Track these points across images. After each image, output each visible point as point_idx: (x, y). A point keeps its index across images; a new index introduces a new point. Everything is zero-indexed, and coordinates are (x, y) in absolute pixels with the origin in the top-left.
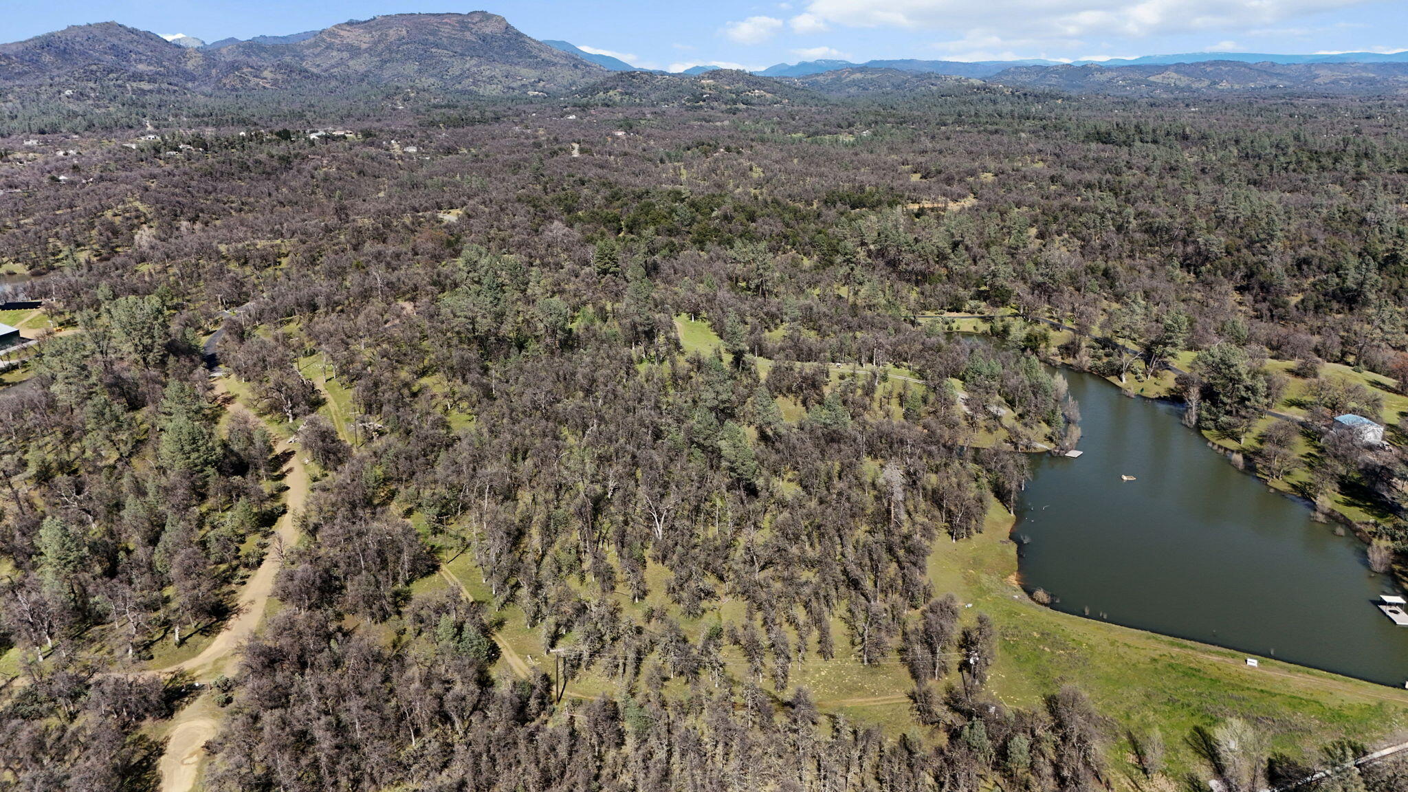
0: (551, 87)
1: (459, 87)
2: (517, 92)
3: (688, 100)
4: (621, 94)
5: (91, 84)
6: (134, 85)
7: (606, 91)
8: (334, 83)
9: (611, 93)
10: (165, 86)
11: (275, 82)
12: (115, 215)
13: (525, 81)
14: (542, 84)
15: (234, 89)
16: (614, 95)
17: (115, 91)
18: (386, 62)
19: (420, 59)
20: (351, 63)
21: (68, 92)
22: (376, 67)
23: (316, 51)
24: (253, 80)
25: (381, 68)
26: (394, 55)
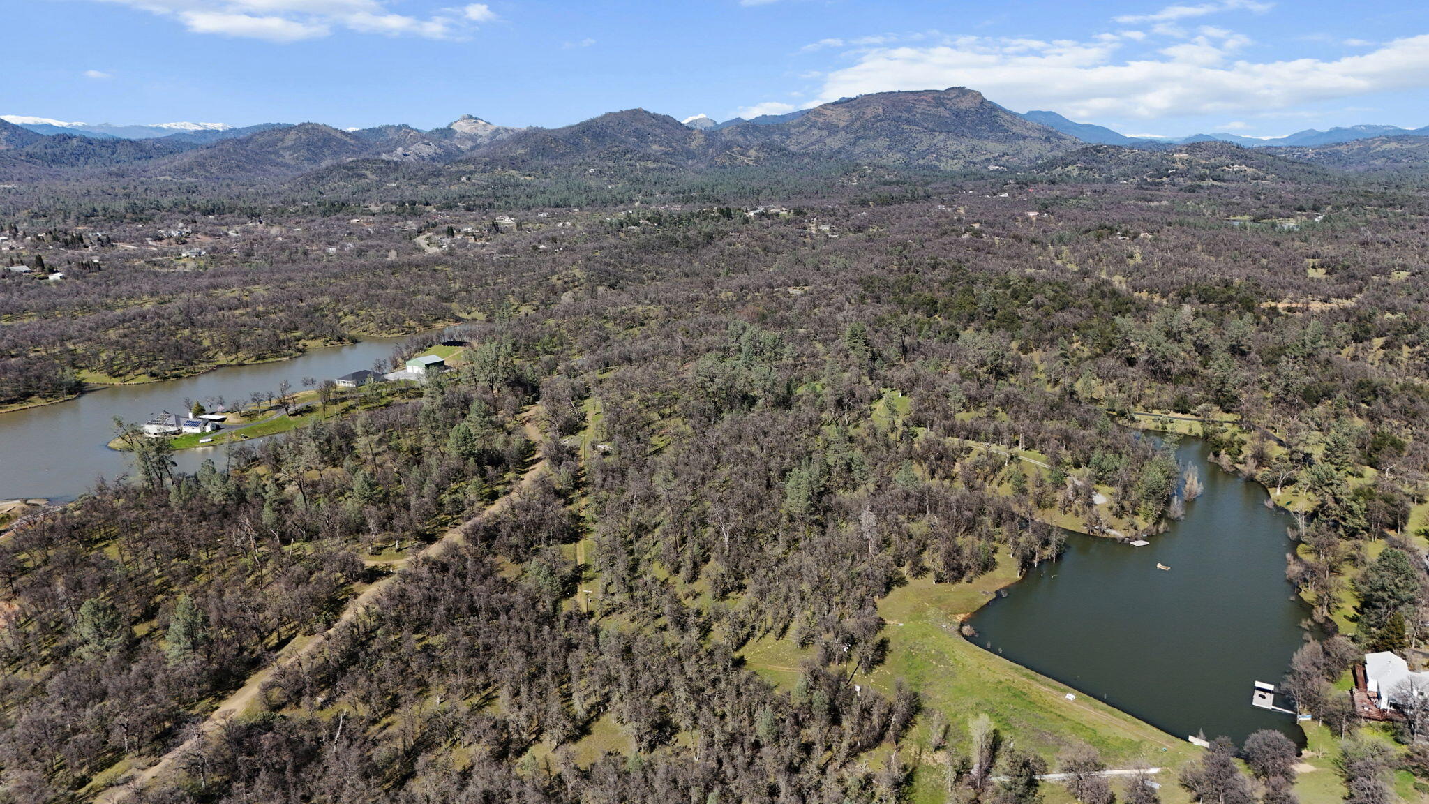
0: (1016, 161)
1: (921, 162)
2: (978, 166)
3: (1151, 176)
4: (1080, 169)
5: (610, 164)
6: (642, 164)
7: (1066, 165)
8: (807, 160)
9: (1070, 168)
10: (666, 165)
11: (757, 160)
12: (559, 279)
13: (989, 156)
14: (1006, 157)
15: (723, 166)
16: (1073, 170)
17: (628, 169)
18: (859, 139)
19: (891, 136)
20: (828, 141)
21: (591, 171)
22: (850, 144)
23: (801, 130)
24: (740, 158)
25: (854, 145)
26: (867, 132)
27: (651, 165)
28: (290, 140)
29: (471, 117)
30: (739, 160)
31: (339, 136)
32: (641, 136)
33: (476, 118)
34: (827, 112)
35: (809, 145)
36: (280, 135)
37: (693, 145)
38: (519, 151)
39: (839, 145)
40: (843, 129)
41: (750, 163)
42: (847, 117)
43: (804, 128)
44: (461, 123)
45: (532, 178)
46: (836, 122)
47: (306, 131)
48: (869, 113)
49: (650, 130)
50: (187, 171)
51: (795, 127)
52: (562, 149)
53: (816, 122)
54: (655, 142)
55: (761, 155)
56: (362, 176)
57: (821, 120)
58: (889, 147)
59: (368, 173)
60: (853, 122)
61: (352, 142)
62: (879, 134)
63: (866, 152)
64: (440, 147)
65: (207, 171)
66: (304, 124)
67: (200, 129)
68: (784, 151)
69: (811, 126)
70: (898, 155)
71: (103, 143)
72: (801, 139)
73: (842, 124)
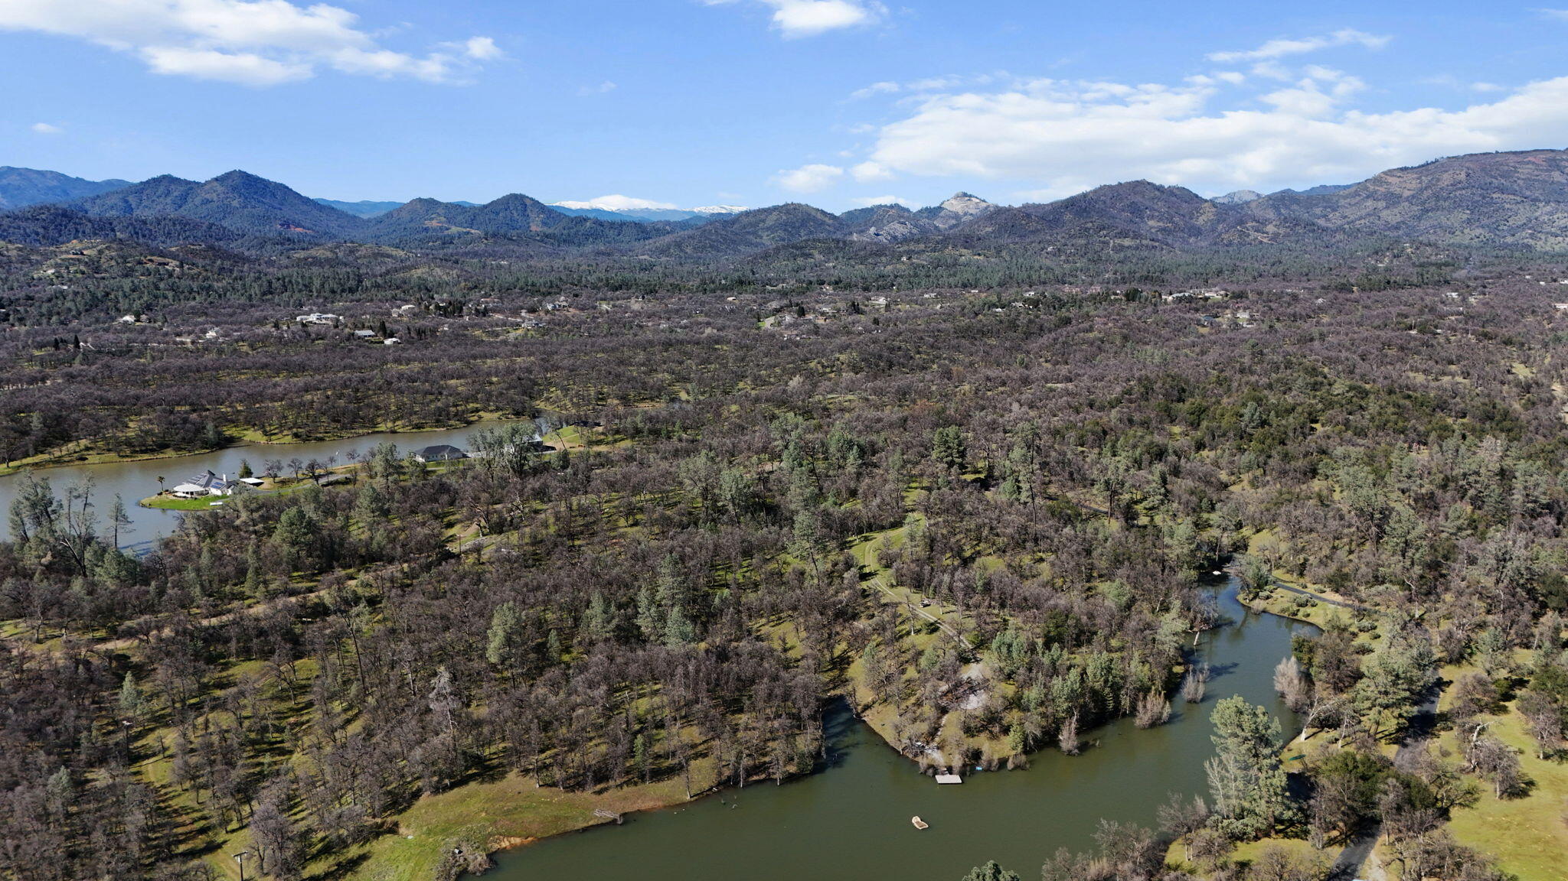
5: (1079, 242)
6: (1118, 241)
11: (1275, 236)
15: (1230, 244)
17: (1098, 247)
18: (1428, 211)
19: (1474, 207)
20: (1384, 214)
21: (1050, 249)
22: (1413, 217)
23: (1353, 201)
24: (1253, 234)
25: (1419, 218)
26: (1441, 202)
27: (1127, 242)
28: (771, 220)
29: (965, 195)
30: (1252, 237)
31: (819, 216)
32: (1136, 210)
33: (970, 196)
34: (1390, 179)
35: (1356, 220)
36: (763, 217)
37: (1201, 221)
38: (987, 229)
39: (1399, 219)
40: (1407, 199)
41: (1265, 240)
42: (1415, 184)
43: (1358, 198)
44: (953, 202)
45: (981, 258)
46: (1398, 191)
47: (788, 212)
48: (1446, 179)
49: (1148, 203)
50: (664, 251)
51: (1345, 197)
52: (1033, 226)
53: (1376, 192)
54: (1152, 217)
55: (1282, 231)
56: (810, 255)
57: (1382, 189)
58: (1469, 221)
59: (816, 253)
60: (1421, 190)
61: (831, 222)
62: (1457, 205)
63: (1433, 227)
64: (916, 226)
65: (682, 250)
66: (787, 205)
67: (724, 211)
68: (1311, 226)
69: (1368, 197)
70: (1478, 231)
71: (612, 225)
72: (1347, 212)
73: (1407, 193)
